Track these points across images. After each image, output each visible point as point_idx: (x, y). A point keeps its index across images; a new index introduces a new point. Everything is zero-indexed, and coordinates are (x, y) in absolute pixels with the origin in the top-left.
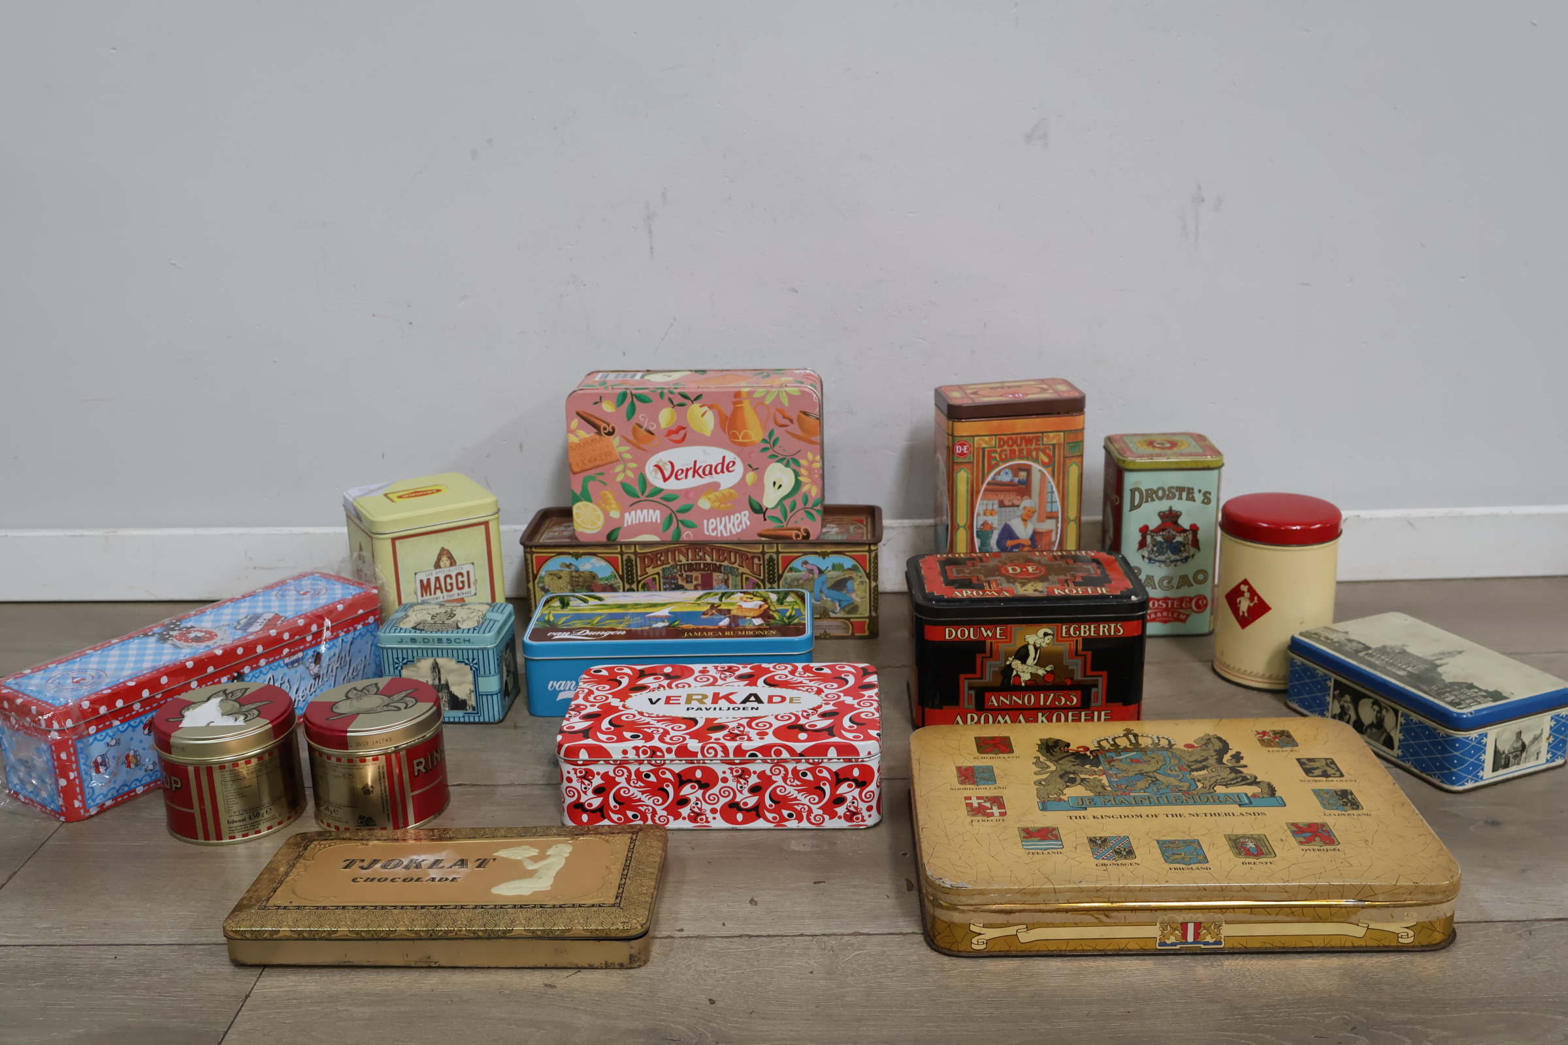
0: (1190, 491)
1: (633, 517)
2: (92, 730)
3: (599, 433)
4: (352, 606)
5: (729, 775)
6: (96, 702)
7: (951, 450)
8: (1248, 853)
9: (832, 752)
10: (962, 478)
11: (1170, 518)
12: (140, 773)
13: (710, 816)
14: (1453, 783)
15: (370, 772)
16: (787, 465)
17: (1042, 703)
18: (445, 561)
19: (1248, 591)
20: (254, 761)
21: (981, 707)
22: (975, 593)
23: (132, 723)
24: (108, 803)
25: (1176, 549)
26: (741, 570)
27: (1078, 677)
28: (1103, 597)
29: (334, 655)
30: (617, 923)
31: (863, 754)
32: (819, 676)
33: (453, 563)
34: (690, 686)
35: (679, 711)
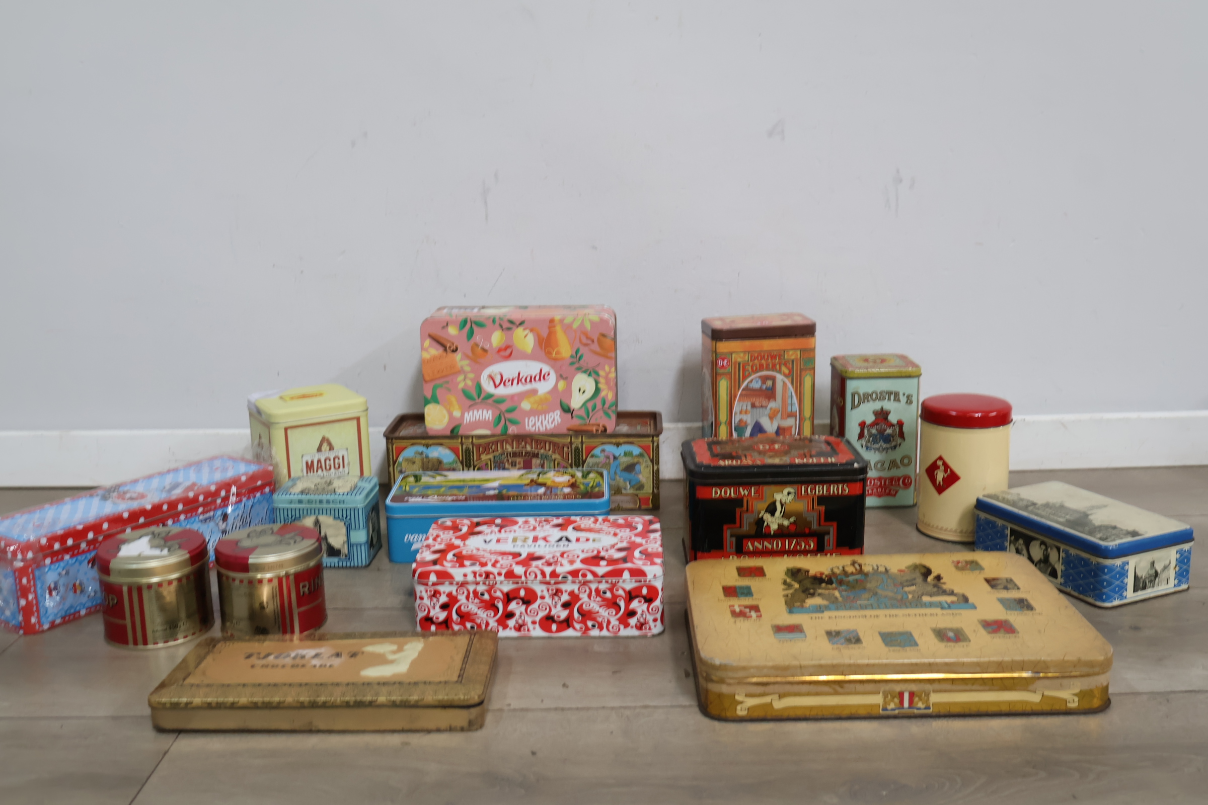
0: (896, 395)
1: (470, 417)
2: (48, 561)
3: (445, 350)
4: (253, 478)
5: (546, 594)
6: (52, 539)
7: (714, 364)
8: (949, 640)
9: (626, 575)
10: (723, 385)
11: (882, 415)
12: (84, 599)
13: (531, 626)
14: (1104, 601)
15: (265, 593)
16: (589, 375)
17: (787, 547)
18: (325, 446)
19: (943, 464)
20: (175, 584)
21: (740, 551)
22: (734, 462)
23: (79, 557)
24: (58, 621)
25: (887, 439)
26: (554, 457)
27: (815, 526)
28: (832, 464)
29: (238, 515)
30: (460, 695)
31: (650, 577)
32: (615, 524)
33: (331, 448)
34: (515, 531)
35: (508, 547)
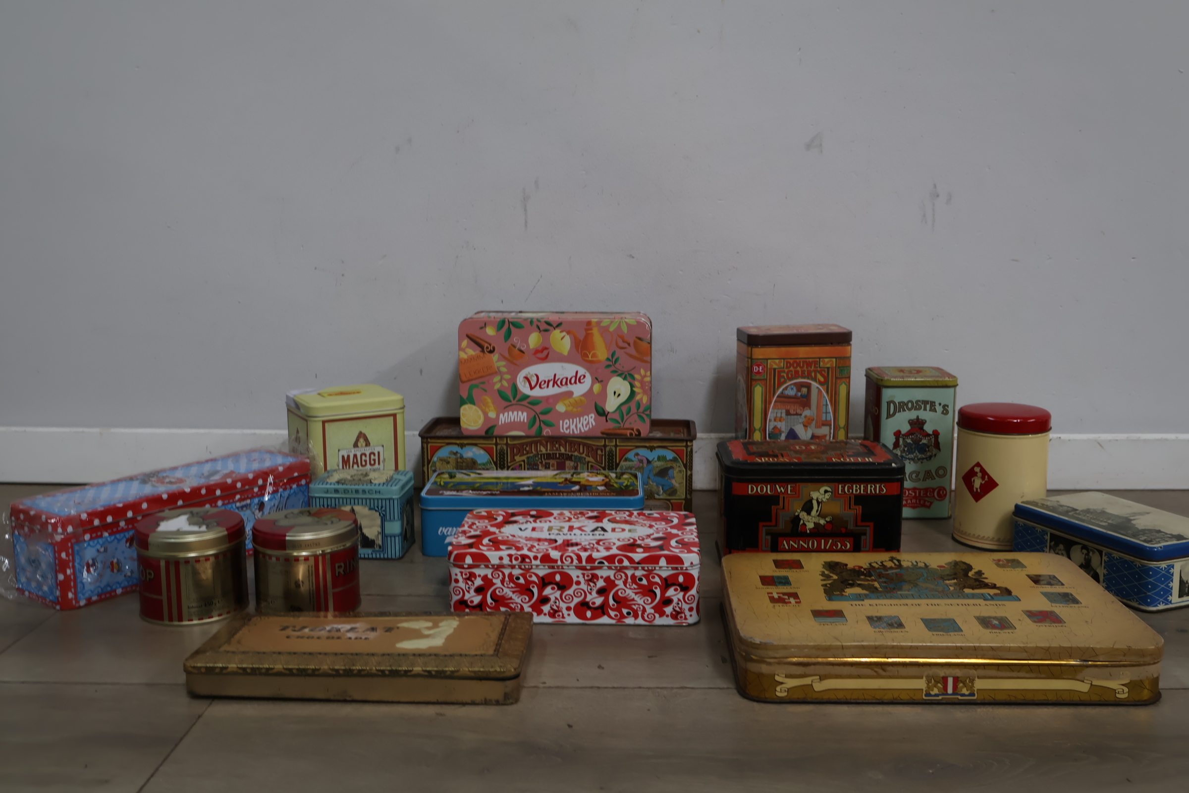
0: (933, 404)
1: (504, 418)
2: (87, 537)
3: (483, 351)
4: (289, 469)
5: (581, 579)
6: (92, 515)
7: (749, 370)
8: (994, 627)
9: (663, 562)
10: (758, 391)
11: (917, 425)
12: (120, 578)
13: (565, 612)
14: (1148, 605)
15: (301, 571)
16: (625, 379)
17: (823, 547)
18: (362, 442)
19: (981, 471)
20: (212, 559)
21: (775, 548)
22: (771, 459)
23: (118, 536)
24: (94, 598)
25: (923, 449)
26: (588, 459)
27: (851, 526)
28: (870, 463)
29: (274, 505)
30: (496, 667)
31: (687, 564)
32: (649, 517)
33: (368, 444)
34: (550, 521)
35: (545, 535)
